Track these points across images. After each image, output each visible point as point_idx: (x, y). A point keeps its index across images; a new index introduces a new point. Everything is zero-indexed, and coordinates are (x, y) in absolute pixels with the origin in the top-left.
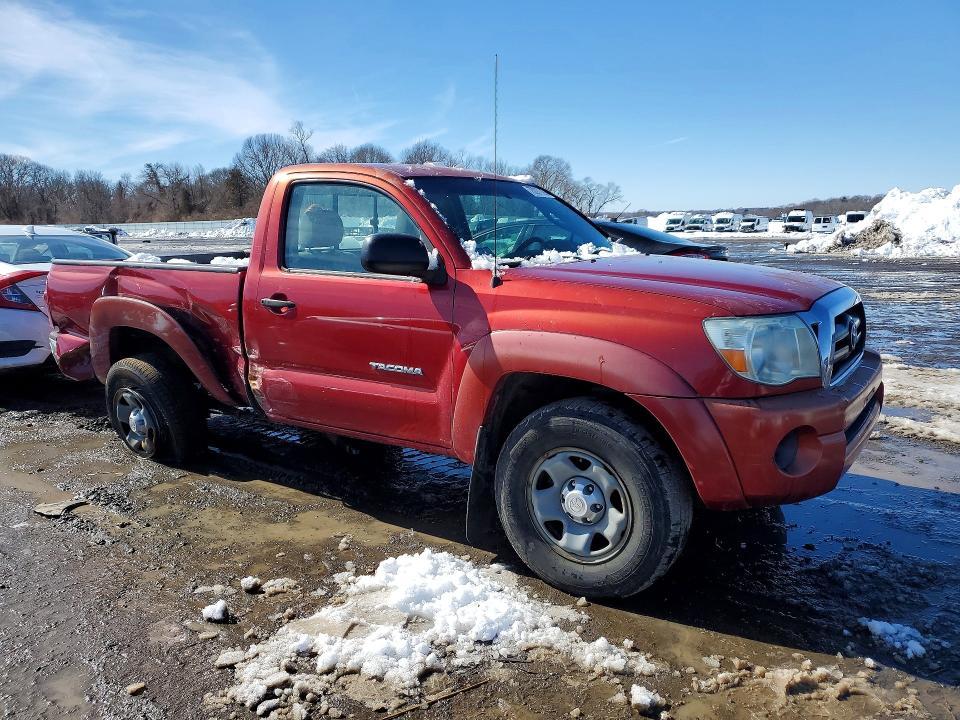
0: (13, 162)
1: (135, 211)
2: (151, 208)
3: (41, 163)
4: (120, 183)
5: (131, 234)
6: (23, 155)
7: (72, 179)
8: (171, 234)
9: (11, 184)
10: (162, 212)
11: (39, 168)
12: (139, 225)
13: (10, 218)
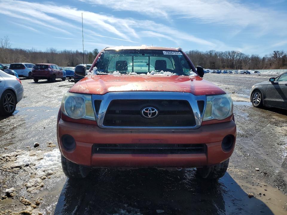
0: (235, 53)
1: (266, 66)
2: (271, 65)
3: (242, 53)
4: (264, 57)
5: (261, 73)
6: (238, 51)
7: (250, 57)
8: (274, 73)
9: (233, 58)
10: (273, 66)
11: (241, 54)
12: (265, 70)
13: (231, 68)
